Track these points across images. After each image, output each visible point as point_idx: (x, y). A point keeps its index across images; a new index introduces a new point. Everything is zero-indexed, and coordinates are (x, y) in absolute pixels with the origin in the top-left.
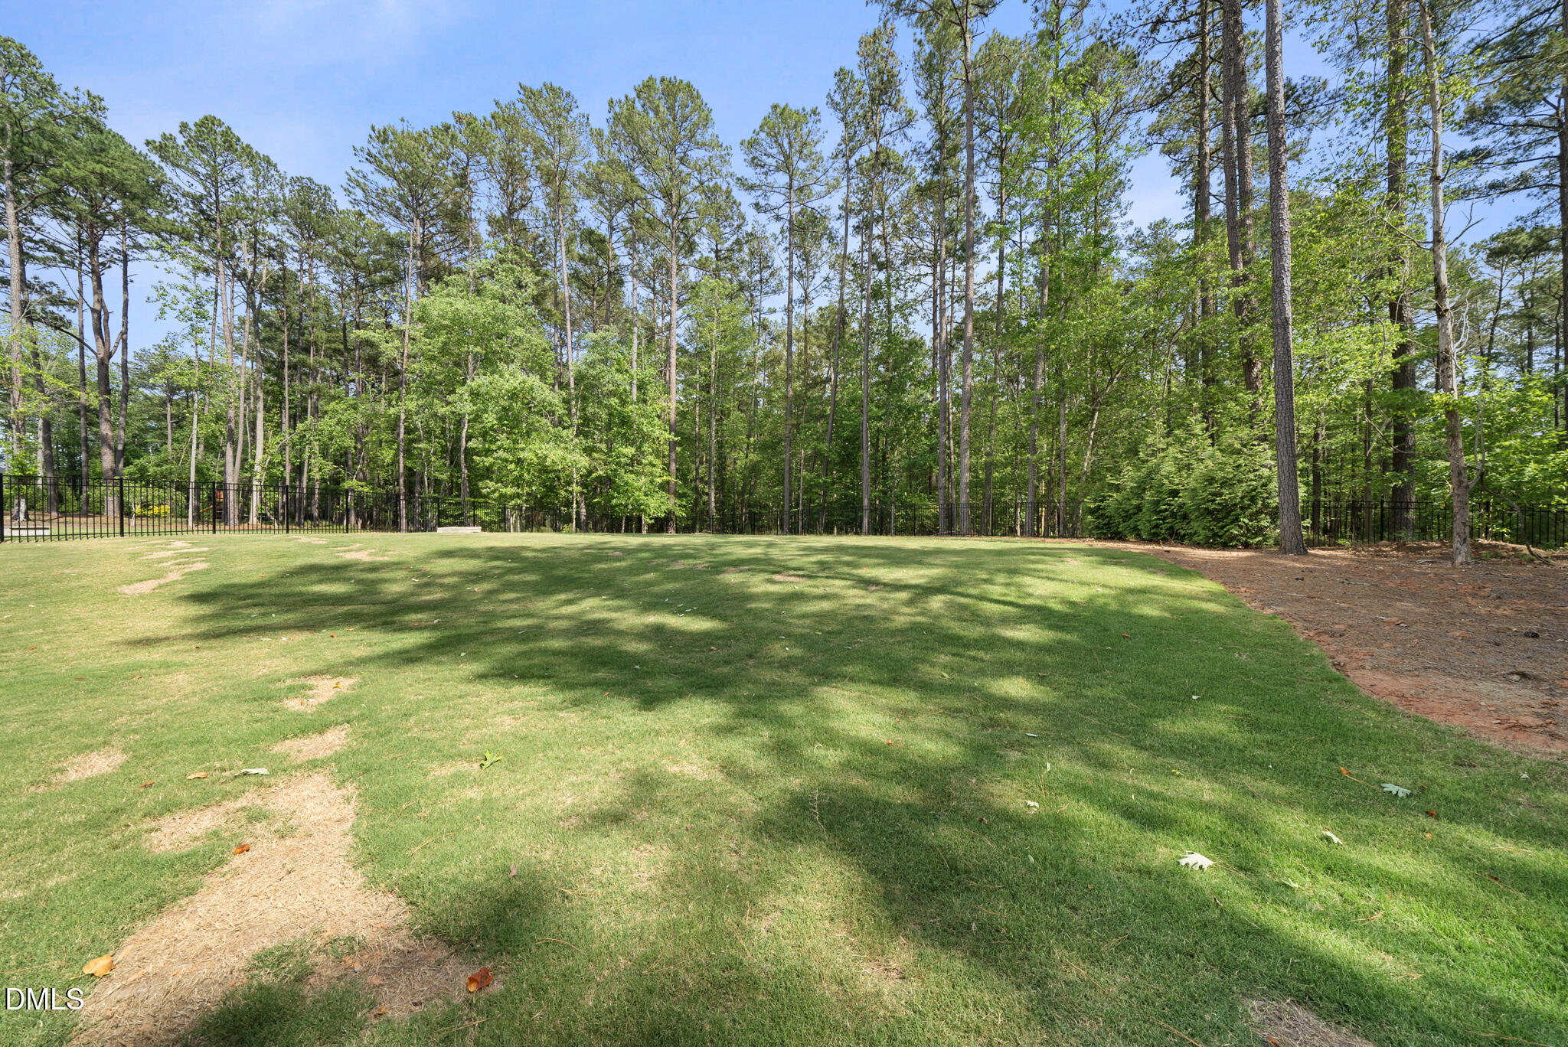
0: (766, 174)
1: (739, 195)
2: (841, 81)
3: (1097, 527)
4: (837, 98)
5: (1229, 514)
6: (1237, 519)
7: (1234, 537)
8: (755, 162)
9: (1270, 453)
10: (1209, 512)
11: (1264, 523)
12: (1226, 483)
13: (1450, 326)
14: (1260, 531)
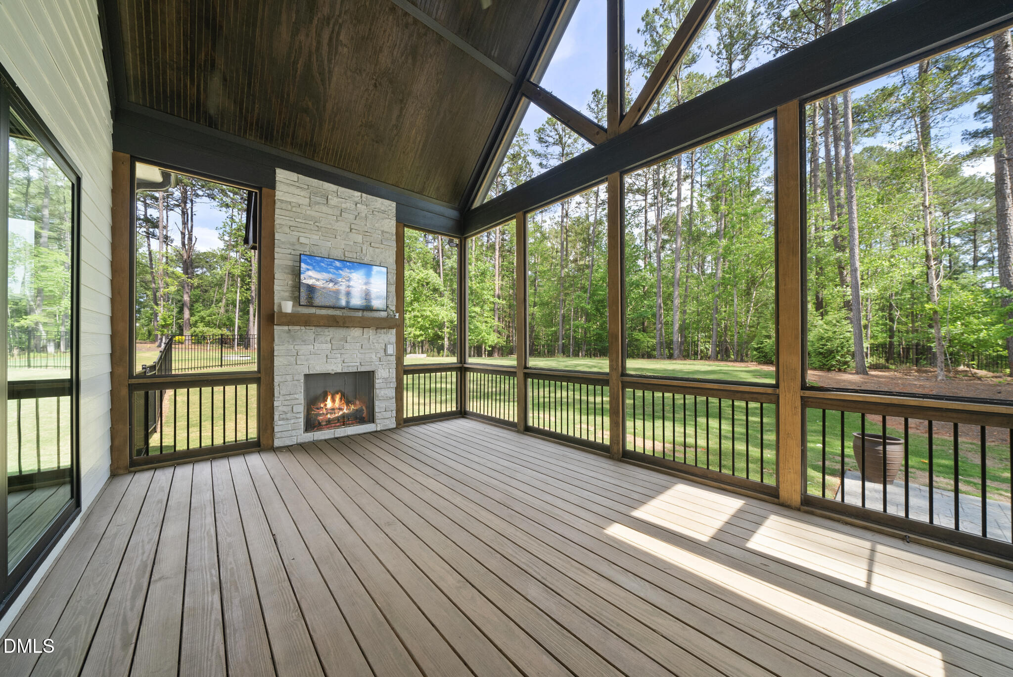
0: (547, 146)
1: (530, 159)
2: (595, 96)
3: (759, 358)
4: (593, 106)
5: (830, 354)
6: (834, 357)
7: (833, 366)
8: (541, 140)
9: (850, 326)
10: (821, 353)
11: (848, 359)
12: (829, 339)
13: (934, 273)
14: (846, 363)
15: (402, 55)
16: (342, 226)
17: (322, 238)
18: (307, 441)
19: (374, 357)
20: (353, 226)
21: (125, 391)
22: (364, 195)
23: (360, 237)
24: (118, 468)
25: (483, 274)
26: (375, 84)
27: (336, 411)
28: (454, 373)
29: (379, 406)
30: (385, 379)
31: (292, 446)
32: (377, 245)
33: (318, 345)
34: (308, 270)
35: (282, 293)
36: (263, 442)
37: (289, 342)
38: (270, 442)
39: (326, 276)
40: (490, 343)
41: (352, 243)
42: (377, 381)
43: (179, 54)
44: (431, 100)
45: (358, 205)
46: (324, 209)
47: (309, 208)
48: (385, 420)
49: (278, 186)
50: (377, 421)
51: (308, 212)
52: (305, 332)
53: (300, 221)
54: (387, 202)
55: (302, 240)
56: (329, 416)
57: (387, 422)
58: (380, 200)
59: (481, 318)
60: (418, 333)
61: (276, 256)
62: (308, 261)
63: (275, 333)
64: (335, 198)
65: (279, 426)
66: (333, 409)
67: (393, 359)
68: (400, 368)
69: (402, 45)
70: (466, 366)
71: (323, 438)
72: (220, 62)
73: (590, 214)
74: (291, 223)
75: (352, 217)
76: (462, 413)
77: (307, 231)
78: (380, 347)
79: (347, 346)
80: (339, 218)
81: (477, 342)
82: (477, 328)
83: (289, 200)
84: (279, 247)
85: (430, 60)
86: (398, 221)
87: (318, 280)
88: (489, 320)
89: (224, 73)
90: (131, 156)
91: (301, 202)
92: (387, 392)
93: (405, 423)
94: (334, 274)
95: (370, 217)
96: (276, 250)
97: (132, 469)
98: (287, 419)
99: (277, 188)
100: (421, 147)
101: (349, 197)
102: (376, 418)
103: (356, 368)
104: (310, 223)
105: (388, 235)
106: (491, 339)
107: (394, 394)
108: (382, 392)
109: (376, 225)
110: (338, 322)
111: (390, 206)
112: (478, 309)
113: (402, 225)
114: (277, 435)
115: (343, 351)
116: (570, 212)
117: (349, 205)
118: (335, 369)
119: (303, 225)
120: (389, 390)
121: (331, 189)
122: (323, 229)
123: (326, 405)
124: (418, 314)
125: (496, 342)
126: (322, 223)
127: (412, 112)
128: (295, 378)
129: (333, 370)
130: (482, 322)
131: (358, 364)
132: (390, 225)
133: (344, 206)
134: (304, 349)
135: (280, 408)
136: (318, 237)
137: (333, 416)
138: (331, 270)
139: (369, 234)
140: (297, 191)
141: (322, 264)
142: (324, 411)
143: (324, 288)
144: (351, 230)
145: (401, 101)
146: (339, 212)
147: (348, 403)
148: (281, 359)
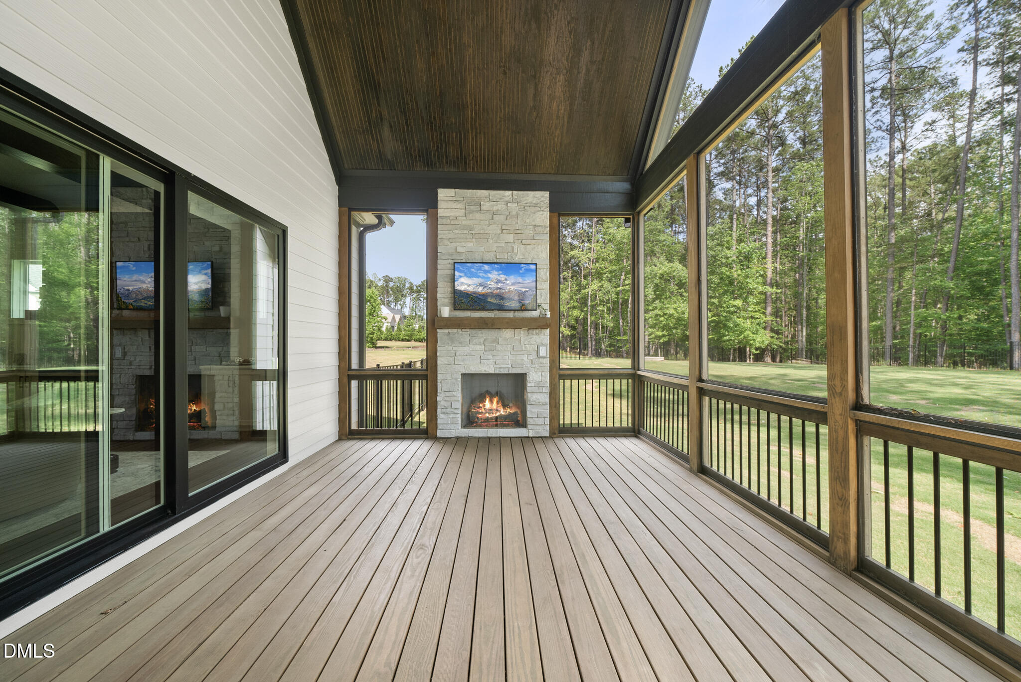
15: (525, 24)
16: (494, 229)
17: (476, 244)
18: (463, 436)
19: (525, 358)
20: (504, 227)
21: (346, 380)
22: (515, 192)
23: (512, 236)
24: (342, 434)
25: (748, 258)
26: (504, 70)
27: (494, 412)
28: (624, 382)
29: (531, 411)
30: (538, 383)
31: (451, 438)
32: (528, 242)
33: (473, 346)
34: (461, 277)
35: (443, 300)
36: (430, 431)
37: (448, 343)
38: (435, 431)
39: (476, 281)
40: (758, 345)
41: (503, 244)
42: (529, 385)
43: (361, 120)
44: (568, 59)
45: (509, 204)
46: (478, 216)
47: (465, 218)
48: (538, 427)
49: (441, 205)
50: (529, 427)
51: (464, 222)
52: (462, 334)
53: (457, 232)
54: (538, 194)
55: (459, 249)
56: (487, 415)
57: (540, 429)
58: (531, 194)
59: (743, 314)
60: (660, 333)
61: (439, 267)
62: (461, 268)
63: (438, 335)
64: (487, 204)
65: (441, 419)
66: (491, 410)
67: (547, 362)
68: (554, 371)
69: (522, 13)
70: (639, 373)
71: (477, 436)
72: (385, 112)
73: (957, 134)
74: (450, 236)
75: (503, 218)
76: (635, 431)
77: (462, 240)
78: (532, 348)
79: (499, 347)
80: (491, 222)
81: (739, 343)
82: (737, 325)
83: (448, 215)
84: (441, 259)
85: (556, 12)
86: (552, 211)
87: (469, 285)
88: (757, 315)
89: (389, 121)
90: (349, 209)
91: (457, 214)
92: (539, 397)
93: (561, 431)
94: (483, 277)
95: (521, 213)
96: (439, 261)
97: (349, 437)
98: (447, 413)
99: (439, 207)
100: (566, 120)
101: (501, 199)
102: (528, 423)
103: (507, 370)
104: (465, 232)
105: (540, 229)
106: (759, 339)
107: (548, 400)
108: (534, 397)
109: (528, 221)
110: (487, 324)
111: (542, 197)
112: (739, 303)
113: (556, 214)
114: (440, 427)
115: (494, 353)
116: (910, 141)
117: (500, 206)
118: (487, 370)
119: (459, 236)
120: (542, 395)
121: (483, 195)
122: (476, 235)
123: (484, 405)
124: (660, 312)
125: (767, 342)
126: (476, 230)
127: (548, 84)
128: (453, 377)
129: (485, 371)
130: (745, 319)
131: (510, 366)
132: (543, 217)
133: (495, 208)
134: (461, 350)
135: (441, 403)
136: (472, 244)
137: (491, 416)
138: (481, 274)
139: (519, 232)
140: (454, 205)
141: (473, 270)
142: (483, 411)
143: (474, 293)
144: (502, 230)
145: (534, 77)
146: (491, 216)
147: (505, 406)
148: (442, 359)
